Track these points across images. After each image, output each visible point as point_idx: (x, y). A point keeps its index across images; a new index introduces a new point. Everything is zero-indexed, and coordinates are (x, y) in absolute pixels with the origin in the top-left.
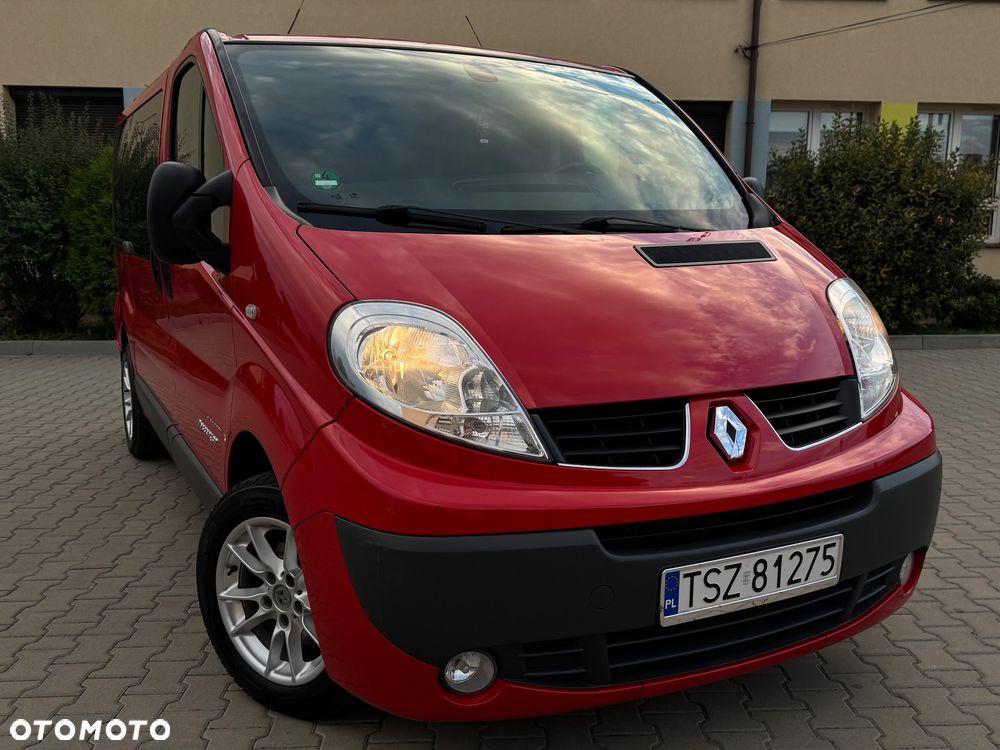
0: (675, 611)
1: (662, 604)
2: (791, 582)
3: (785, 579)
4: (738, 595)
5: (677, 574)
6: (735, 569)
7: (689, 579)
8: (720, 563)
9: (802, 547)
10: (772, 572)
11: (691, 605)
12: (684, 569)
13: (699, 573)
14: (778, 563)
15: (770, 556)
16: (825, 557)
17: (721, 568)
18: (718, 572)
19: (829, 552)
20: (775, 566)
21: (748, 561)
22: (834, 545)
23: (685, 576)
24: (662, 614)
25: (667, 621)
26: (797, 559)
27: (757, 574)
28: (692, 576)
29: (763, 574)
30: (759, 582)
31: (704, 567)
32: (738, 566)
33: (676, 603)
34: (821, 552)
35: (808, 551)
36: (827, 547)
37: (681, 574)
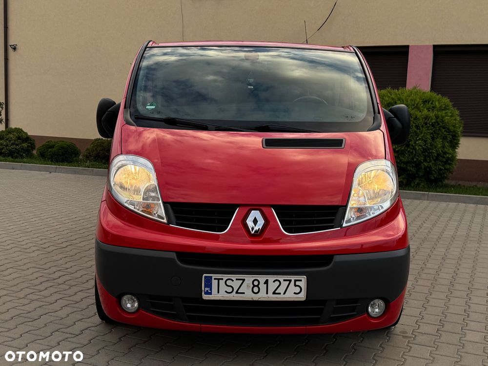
0: (211, 294)
1: (203, 289)
2: (274, 293)
3: (271, 291)
4: (244, 293)
5: (211, 277)
6: (242, 281)
7: (217, 281)
8: (234, 277)
9: (281, 278)
10: (263, 287)
11: (218, 292)
12: (214, 276)
13: (222, 279)
14: (266, 282)
15: (262, 279)
16: (296, 285)
17: (234, 279)
18: (233, 281)
19: (298, 283)
20: (265, 283)
21: (249, 279)
22: (301, 280)
23: (215, 279)
24: (203, 293)
25: (205, 297)
26: (277, 283)
27: (254, 286)
28: (219, 280)
29: (258, 286)
30: (256, 290)
31: (225, 277)
32: (244, 280)
33: (211, 290)
34: (293, 282)
35: (284, 280)
36: (295, 281)
37: (213, 278)
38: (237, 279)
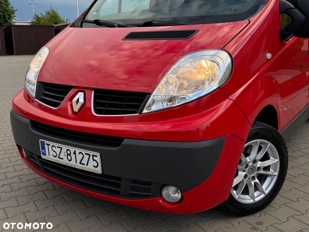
1: (41, 150)
2: (80, 163)
3: (78, 161)
4: (63, 159)
5: (44, 142)
8: (56, 145)
9: (84, 152)
10: (73, 156)
11: (49, 155)
14: (75, 153)
15: (72, 149)
18: (56, 148)
19: (95, 158)
21: (65, 148)
22: (96, 156)
23: (46, 144)
24: (41, 153)
25: (43, 156)
26: (82, 155)
27: (68, 155)
28: (48, 145)
29: (70, 155)
30: (69, 158)
31: (51, 144)
32: (61, 148)
33: (45, 152)
34: (91, 156)
35: (86, 154)
36: (93, 156)
37: (45, 143)
38: (58, 147)
